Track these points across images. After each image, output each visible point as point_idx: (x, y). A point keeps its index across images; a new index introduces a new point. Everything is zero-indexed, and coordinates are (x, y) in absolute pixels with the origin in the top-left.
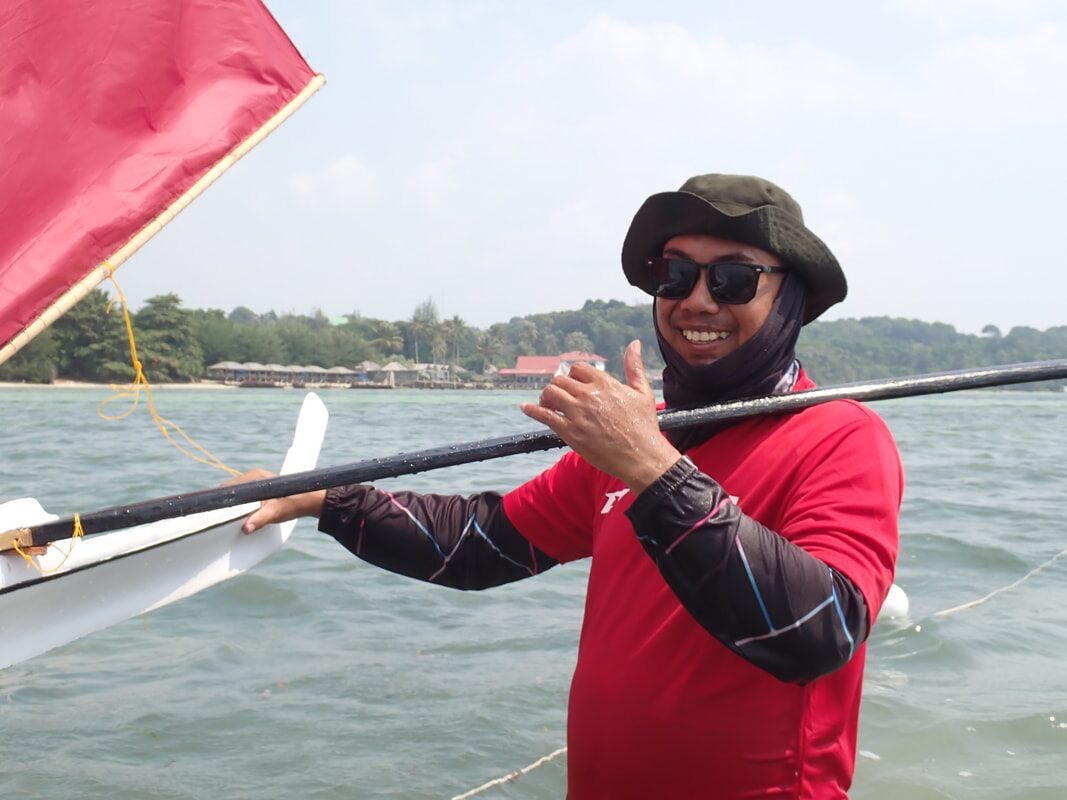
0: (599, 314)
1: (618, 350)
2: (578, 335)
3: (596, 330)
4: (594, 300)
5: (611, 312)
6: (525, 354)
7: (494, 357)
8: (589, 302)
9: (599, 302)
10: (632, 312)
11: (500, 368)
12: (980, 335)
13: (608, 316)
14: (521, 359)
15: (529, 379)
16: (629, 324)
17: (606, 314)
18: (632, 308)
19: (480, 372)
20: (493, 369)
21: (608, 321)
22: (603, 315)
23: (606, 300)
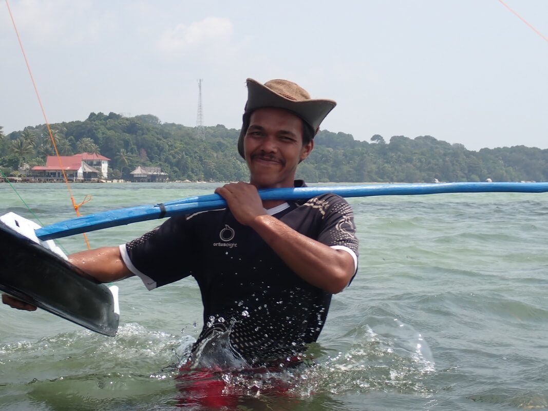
0: (102, 124)
1: (119, 151)
2: (87, 140)
3: (100, 136)
4: (97, 113)
5: (111, 123)
6: (51, 155)
7: (26, 156)
8: (92, 115)
9: (100, 114)
10: (127, 123)
11: (32, 166)
12: (370, 142)
13: (108, 126)
14: (49, 158)
15: (57, 174)
16: (124, 132)
17: (107, 124)
18: (127, 119)
19: (16, 168)
20: (27, 166)
21: (109, 129)
22: (105, 125)
23: (107, 113)
